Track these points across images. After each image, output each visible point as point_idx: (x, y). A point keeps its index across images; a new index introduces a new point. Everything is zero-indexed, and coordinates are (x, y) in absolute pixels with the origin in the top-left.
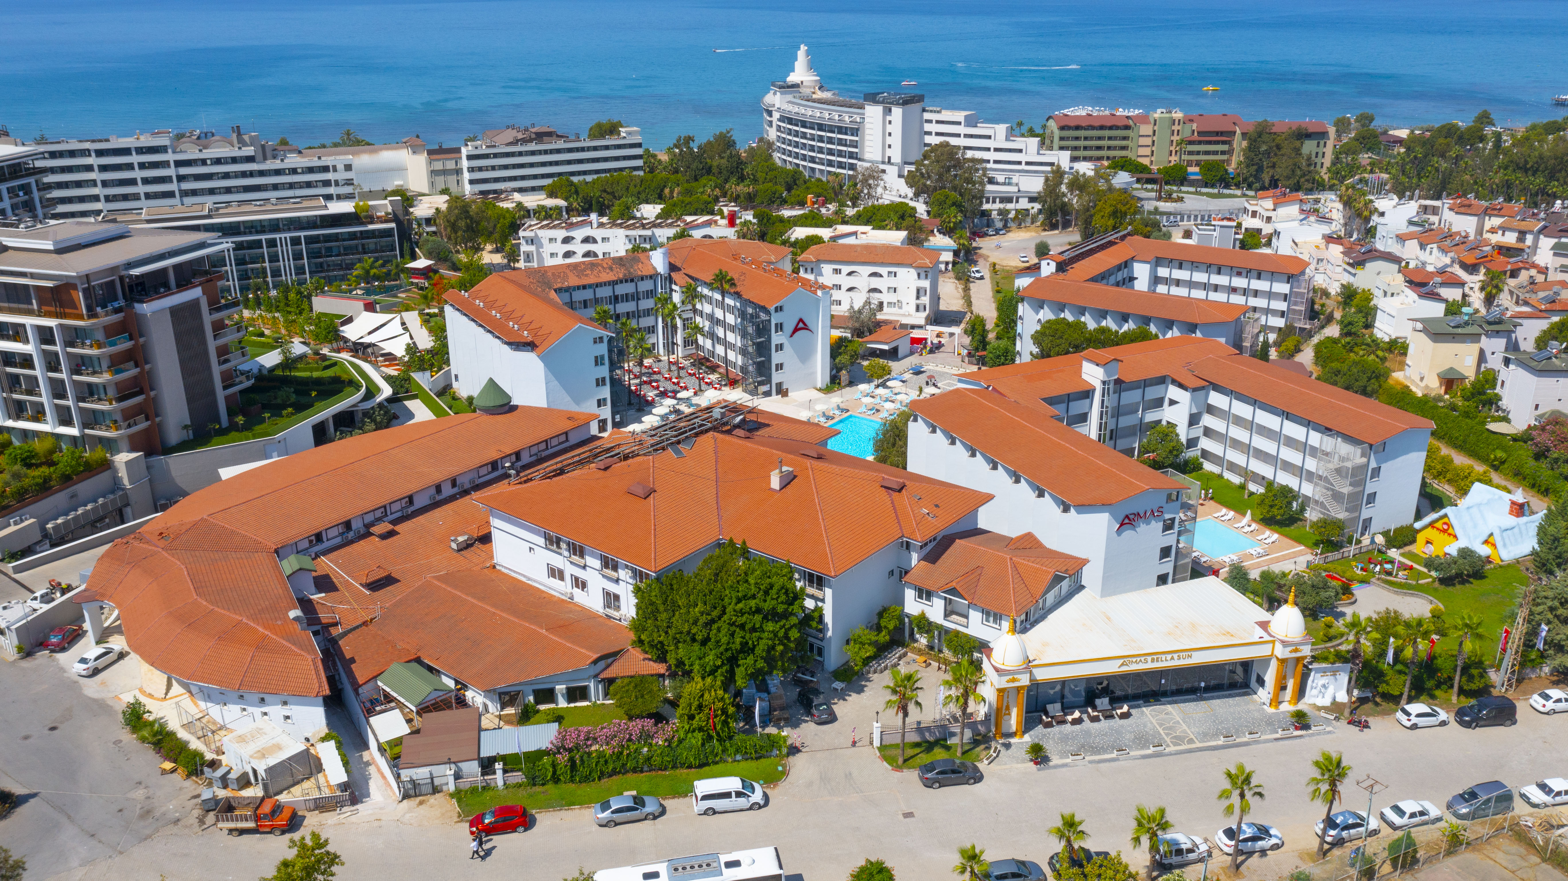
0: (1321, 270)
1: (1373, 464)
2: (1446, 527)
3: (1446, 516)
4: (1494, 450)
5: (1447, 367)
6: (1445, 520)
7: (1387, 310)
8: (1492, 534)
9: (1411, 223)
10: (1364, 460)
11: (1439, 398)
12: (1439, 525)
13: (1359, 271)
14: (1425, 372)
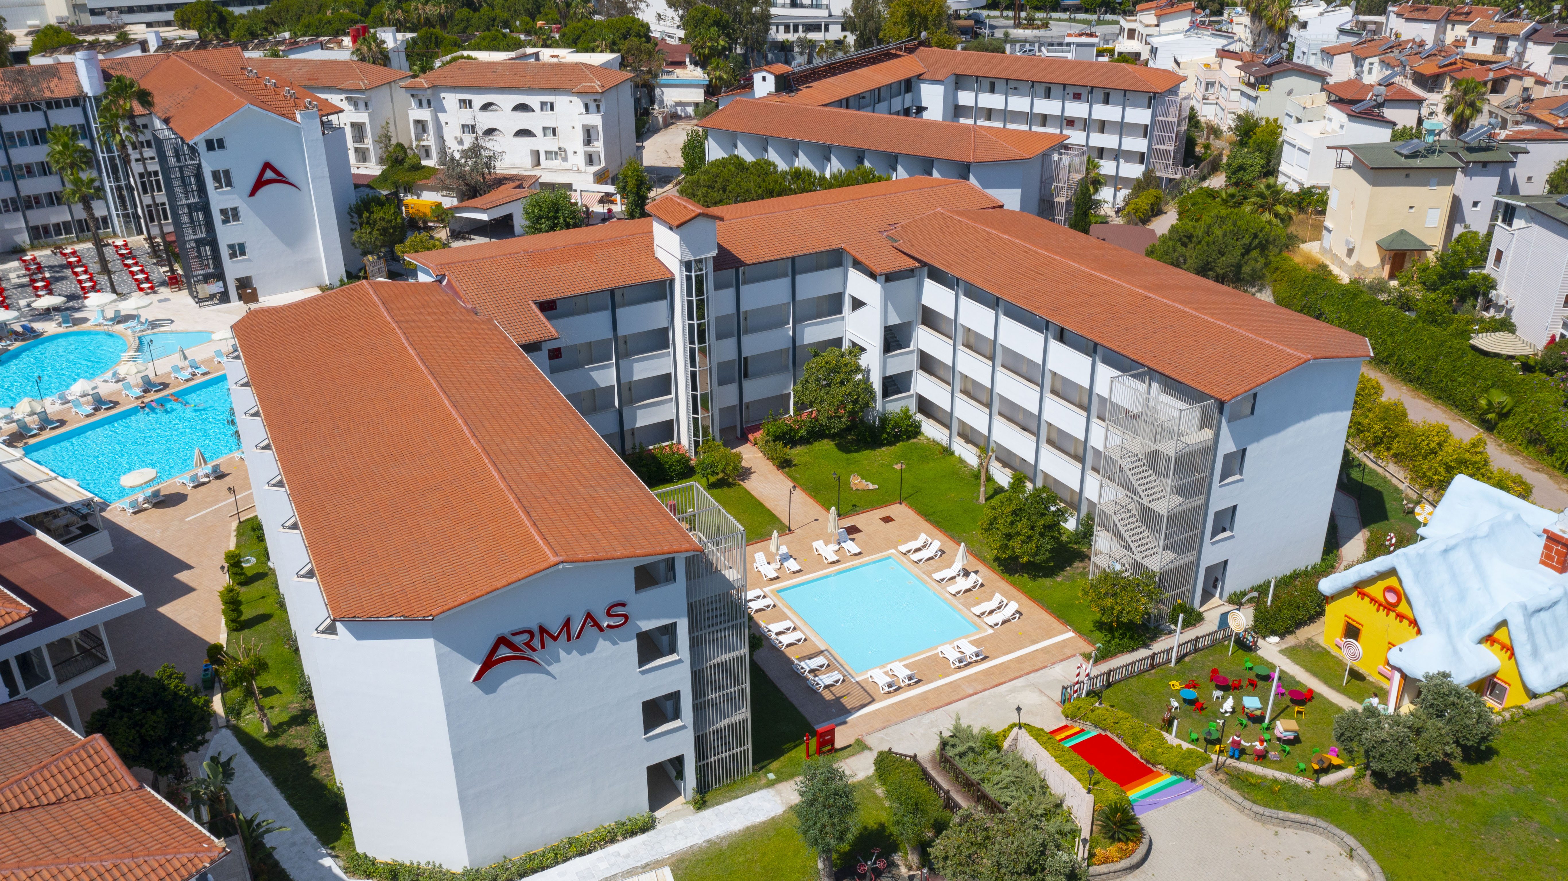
0: (1212, 98)
1: (1227, 446)
2: (1392, 598)
3: (1392, 572)
4: (1487, 390)
5: (1395, 229)
6: (1392, 582)
7: (1299, 143)
8: (1504, 623)
9: (1342, 31)
10: (1208, 434)
11: (1379, 287)
12: (1376, 590)
13: (1262, 93)
14: (1356, 240)
